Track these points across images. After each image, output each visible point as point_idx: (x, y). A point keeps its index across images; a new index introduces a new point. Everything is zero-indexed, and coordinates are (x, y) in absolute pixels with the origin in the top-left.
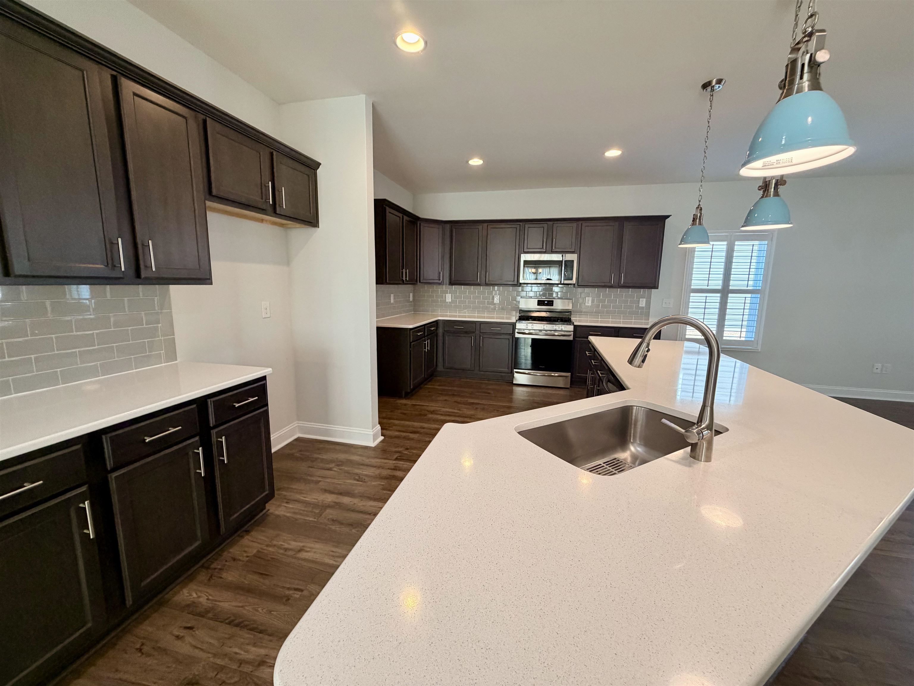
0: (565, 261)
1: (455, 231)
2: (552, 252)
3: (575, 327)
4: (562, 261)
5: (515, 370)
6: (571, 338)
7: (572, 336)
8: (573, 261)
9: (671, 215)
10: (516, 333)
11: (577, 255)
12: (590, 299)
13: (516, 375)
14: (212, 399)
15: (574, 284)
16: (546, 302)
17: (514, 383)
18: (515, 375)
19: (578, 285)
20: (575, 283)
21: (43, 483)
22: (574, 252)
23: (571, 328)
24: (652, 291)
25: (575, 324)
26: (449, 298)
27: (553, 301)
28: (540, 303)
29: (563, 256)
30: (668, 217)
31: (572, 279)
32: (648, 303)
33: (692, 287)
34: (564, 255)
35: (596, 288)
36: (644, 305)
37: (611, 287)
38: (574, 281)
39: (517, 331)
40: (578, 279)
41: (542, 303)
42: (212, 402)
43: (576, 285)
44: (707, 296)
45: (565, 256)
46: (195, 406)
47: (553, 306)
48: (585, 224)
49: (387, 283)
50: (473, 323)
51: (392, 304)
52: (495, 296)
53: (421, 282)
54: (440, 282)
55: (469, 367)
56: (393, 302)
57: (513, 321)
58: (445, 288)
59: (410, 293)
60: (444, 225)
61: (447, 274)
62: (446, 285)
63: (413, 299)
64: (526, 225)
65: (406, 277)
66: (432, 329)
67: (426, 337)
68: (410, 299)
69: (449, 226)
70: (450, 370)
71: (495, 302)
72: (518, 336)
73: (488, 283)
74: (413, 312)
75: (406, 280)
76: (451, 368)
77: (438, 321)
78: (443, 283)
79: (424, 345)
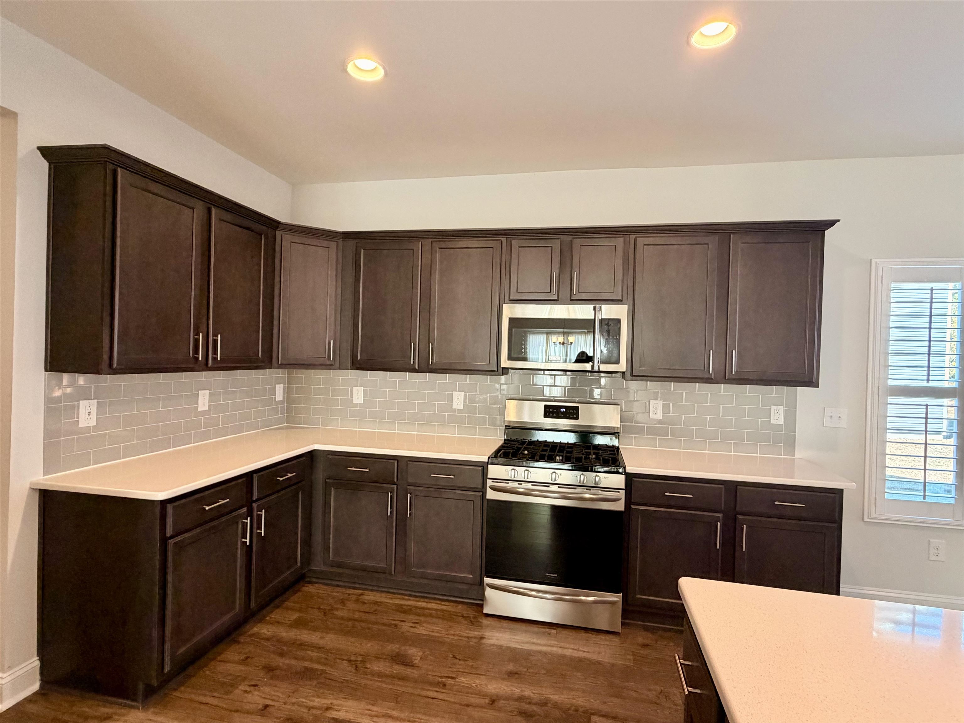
0: (602, 321)
1: (364, 254)
2: (571, 300)
3: (630, 478)
4: (594, 320)
5: (487, 580)
6: (620, 506)
7: (623, 501)
8: (618, 321)
9: (838, 221)
10: (489, 491)
11: (627, 306)
12: (660, 403)
13: (489, 592)
15: (624, 373)
16: (562, 410)
17: (485, 612)
18: (486, 593)
19: (632, 375)
20: (624, 370)
22: (621, 301)
23: (618, 481)
24: (798, 390)
25: (629, 470)
26: (359, 396)
27: (577, 408)
28: (550, 412)
29: (595, 309)
30: (831, 223)
31: (617, 362)
32: (791, 416)
33: (891, 383)
34: (597, 306)
35: (671, 382)
36: (781, 421)
37: (709, 380)
38: (622, 366)
39: (489, 483)
40: (631, 361)
41: (553, 412)
43: (628, 375)
44: (929, 404)
45: (600, 309)
47: (577, 418)
48: (642, 240)
49: (116, 369)
50: (392, 461)
51: (204, 413)
52: (455, 394)
53: (280, 364)
54: (328, 363)
55: (383, 565)
56: (206, 408)
57: (485, 459)
58: (352, 374)
59: (277, 385)
60: (341, 243)
61: (347, 346)
62: (346, 369)
63: (284, 397)
64: (513, 241)
65: (215, 353)
66: (281, 479)
67: (254, 504)
68: (275, 398)
69: (351, 243)
70: (341, 570)
71: (455, 406)
72: (491, 495)
73: (434, 367)
74: (285, 424)
75: (215, 359)
76: (340, 565)
77: (314, 453)
78: (337, 365)
79: (240, 526)
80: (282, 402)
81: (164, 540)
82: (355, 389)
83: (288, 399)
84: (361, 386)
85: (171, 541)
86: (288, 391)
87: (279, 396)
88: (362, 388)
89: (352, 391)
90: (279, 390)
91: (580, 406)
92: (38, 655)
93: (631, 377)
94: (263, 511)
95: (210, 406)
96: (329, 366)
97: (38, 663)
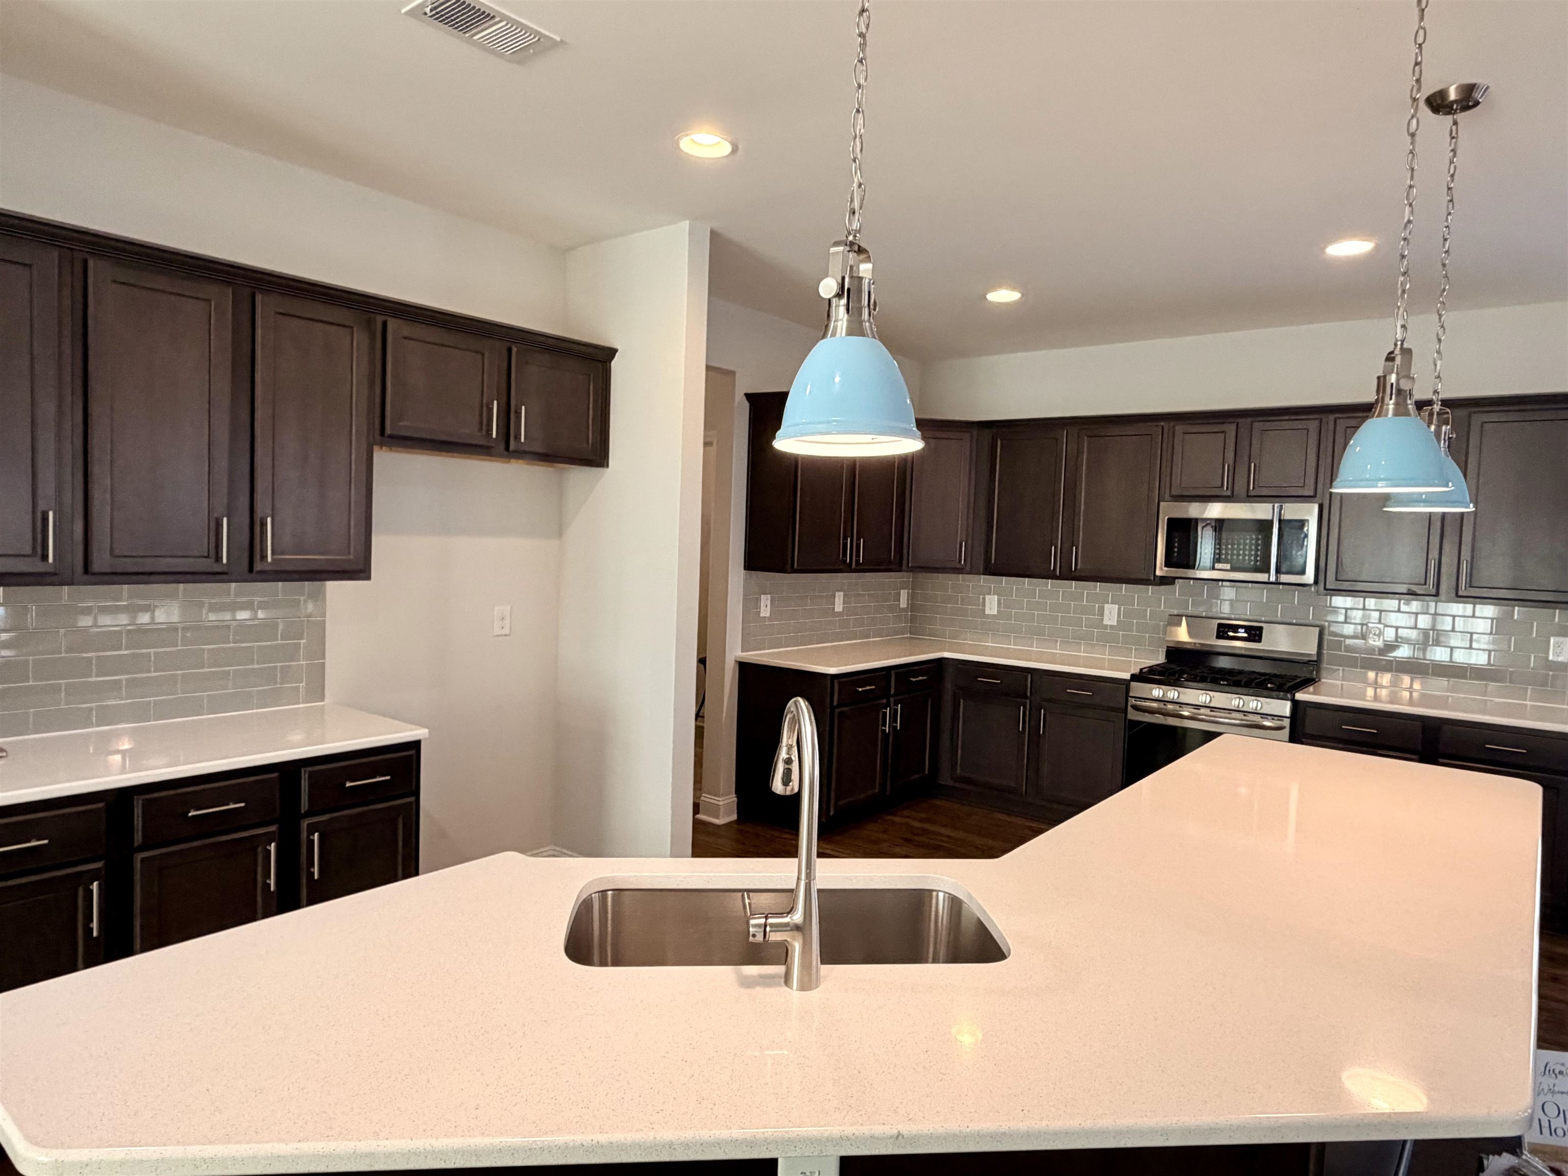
0: (1284, 521)
1: (1001, 444)
2: (1248, 496)
3: (1299, 706)
4: (1271, 522)
7: (1287, 731)
8: (1304, 523)
10: (1131, 709)
11: (1315, 504)
14: (310, 769)
15: (1311, 585)
16: (1240, 630)
19: (1325, 589)
20: (1311, 582)
21: (48, 843)
22: (1313, 497)
23: (1285, 707)
26: (992, 605)
27: (1259, 629)
28: (1225, 632)
29: (1274, 508)
31: (1305, 570)
36: (1565, 658)
38: (1310, 575)
39: (1132, 701)
40: (1324, 572)
41: (1229, 633)
42: (307, 772)
46: (275, 775)
47: (1259, 641)
48: (1344, 422)
49: (796, 570)
50: (1025, 674)
51: (839, 614)
52: (1107, 607)
53: (911, 567)
54: (958, 566)
55: (1013, 785)
56: (841, 610)
57: (1127, 676)
58: (984, 580)
59: (901, 591)
60: (975, 433)
61: (980, 549)
62: (978, 573)
63: (908, 604)
64: (1177, 428)
65: (858, 555)
66: (914, 680)
67: (891, 698)
68: (899, 604)
69: (987, 434)
70: (967, 787)
71: (1106, 622)
72: (1133, 715)
73: (1077, 574)
74: (908, 635)
75: (857, 562)
76: (967, 781)
77: (943, 661)
78: (968, 568)
79: (881, 715)
80: (905, 610)
81: (833, 708)
82: (987, 597)
83: (912, 607)
84: (994, 594)
85: (837, 710)
86: (912, 597)
87: (903, 604)
88: (996, 596)
89: (984, 599)
90: (904, 594)
91: (1264, 627)
92: (736, 793)
93: (1325, 591)
94: (899, 705)
95: (844, 607)
96: (959, 571)
97: (735, 799)
